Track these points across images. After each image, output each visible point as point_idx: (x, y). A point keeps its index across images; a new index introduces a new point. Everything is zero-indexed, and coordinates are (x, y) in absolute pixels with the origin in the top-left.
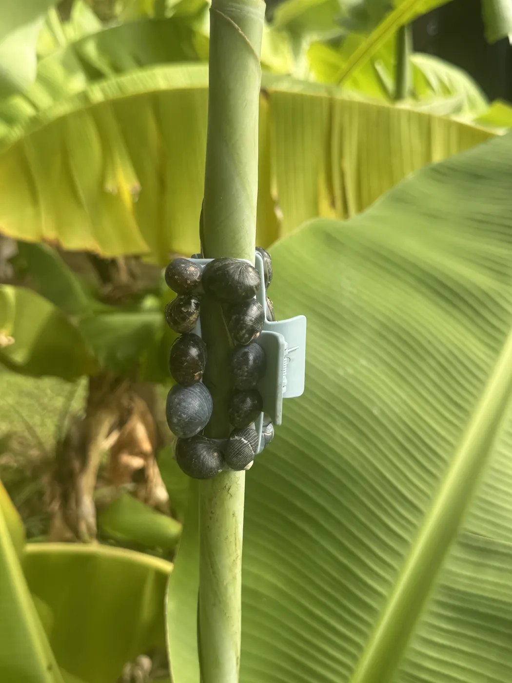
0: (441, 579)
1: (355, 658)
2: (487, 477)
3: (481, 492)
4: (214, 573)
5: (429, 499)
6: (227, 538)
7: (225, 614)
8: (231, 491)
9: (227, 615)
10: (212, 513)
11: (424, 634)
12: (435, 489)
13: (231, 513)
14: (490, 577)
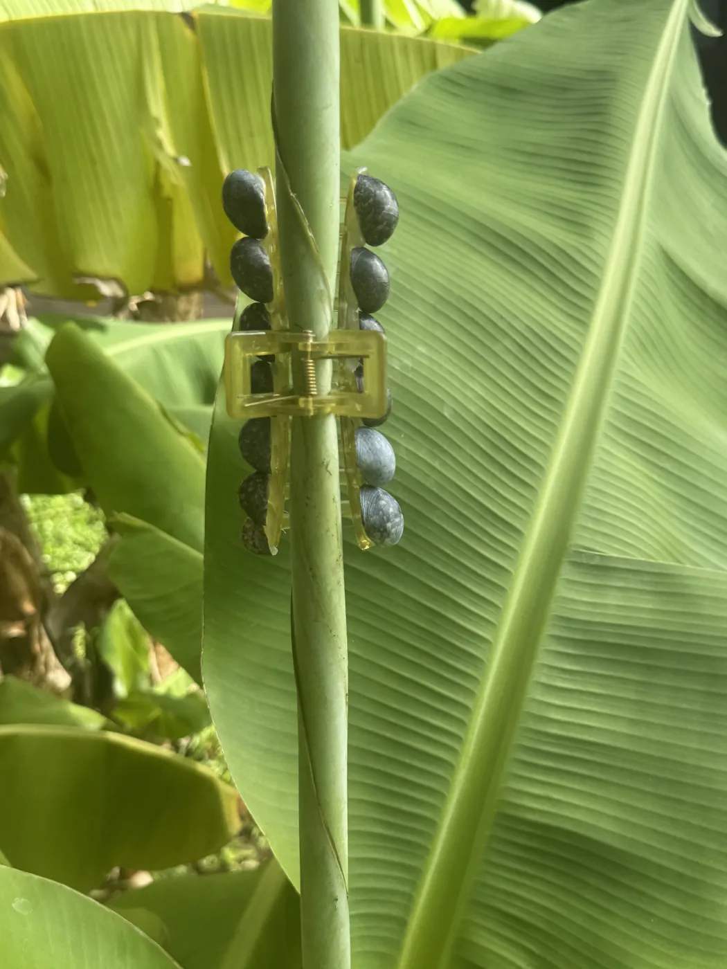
0: (555, 609)
1: (462, 723)
2: (592, 479)
3: (587, 498)
4: (314, 576)
5: (527, 515)
6: (328, 531)
7: (331, 631)
8: (329, 468)
9: (333, 633)
10: (308, 498)
11: (544, 680)
12: (532, 502)
13: (332, 497)
14: (612, 599)
